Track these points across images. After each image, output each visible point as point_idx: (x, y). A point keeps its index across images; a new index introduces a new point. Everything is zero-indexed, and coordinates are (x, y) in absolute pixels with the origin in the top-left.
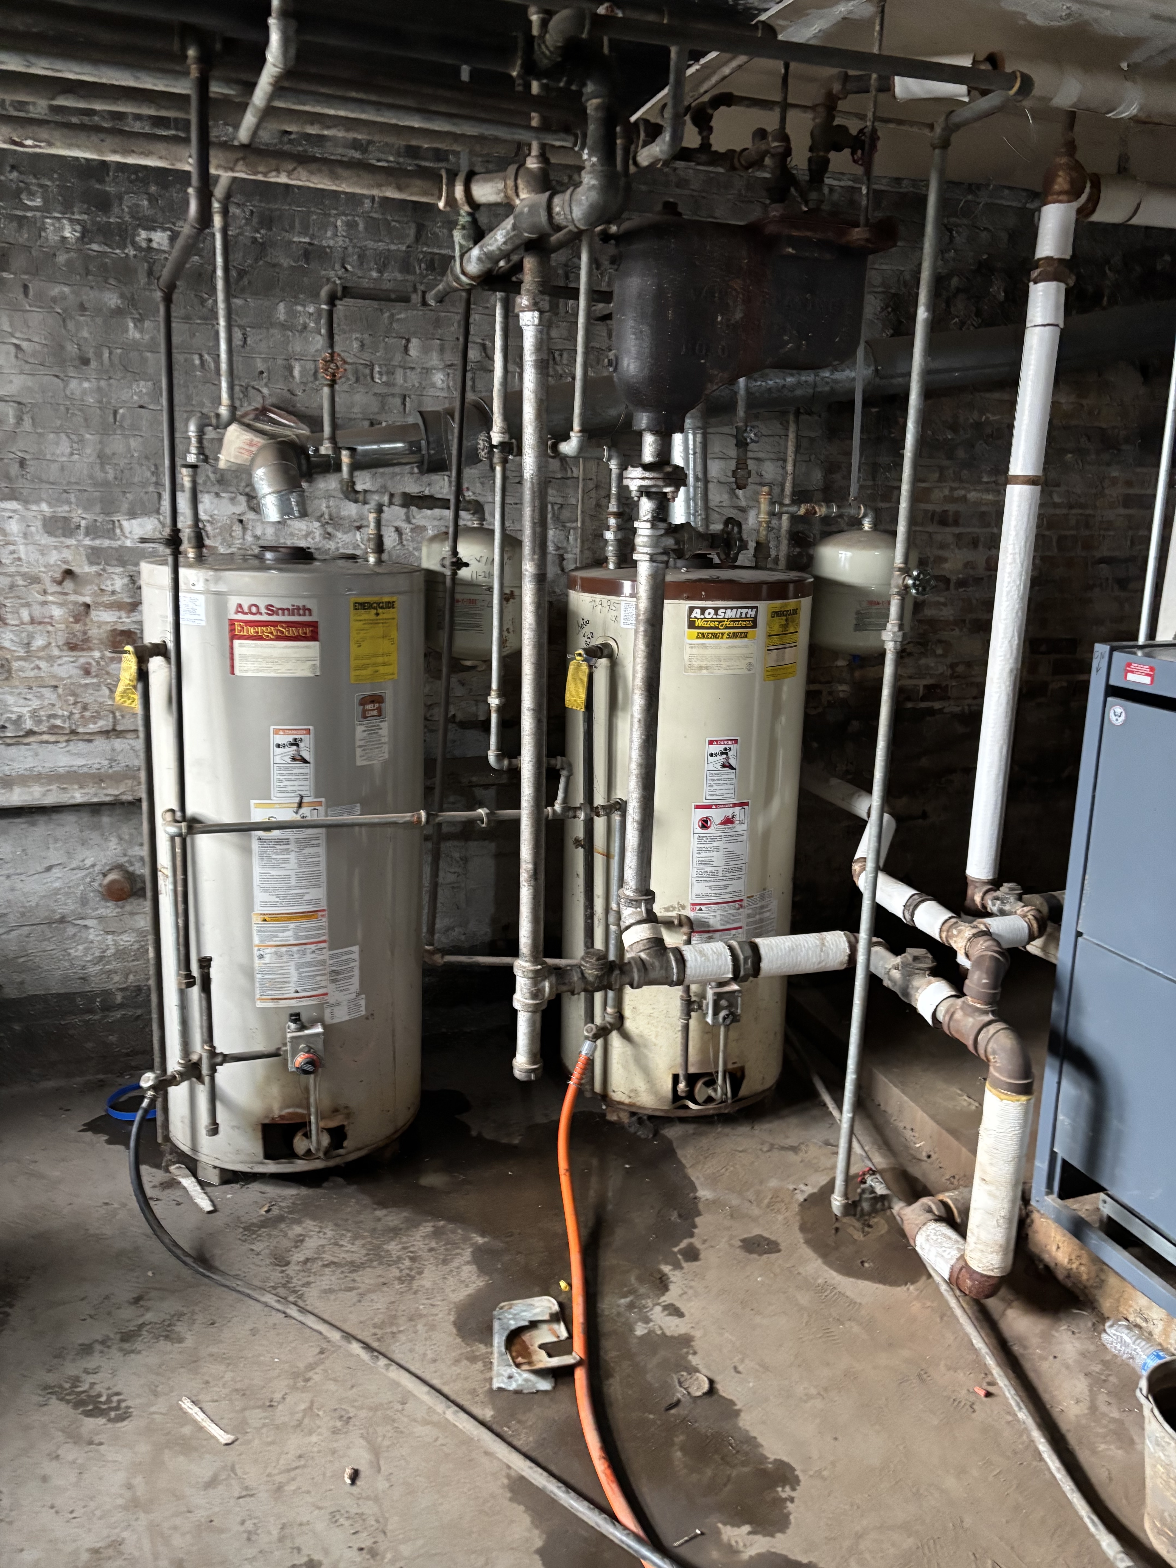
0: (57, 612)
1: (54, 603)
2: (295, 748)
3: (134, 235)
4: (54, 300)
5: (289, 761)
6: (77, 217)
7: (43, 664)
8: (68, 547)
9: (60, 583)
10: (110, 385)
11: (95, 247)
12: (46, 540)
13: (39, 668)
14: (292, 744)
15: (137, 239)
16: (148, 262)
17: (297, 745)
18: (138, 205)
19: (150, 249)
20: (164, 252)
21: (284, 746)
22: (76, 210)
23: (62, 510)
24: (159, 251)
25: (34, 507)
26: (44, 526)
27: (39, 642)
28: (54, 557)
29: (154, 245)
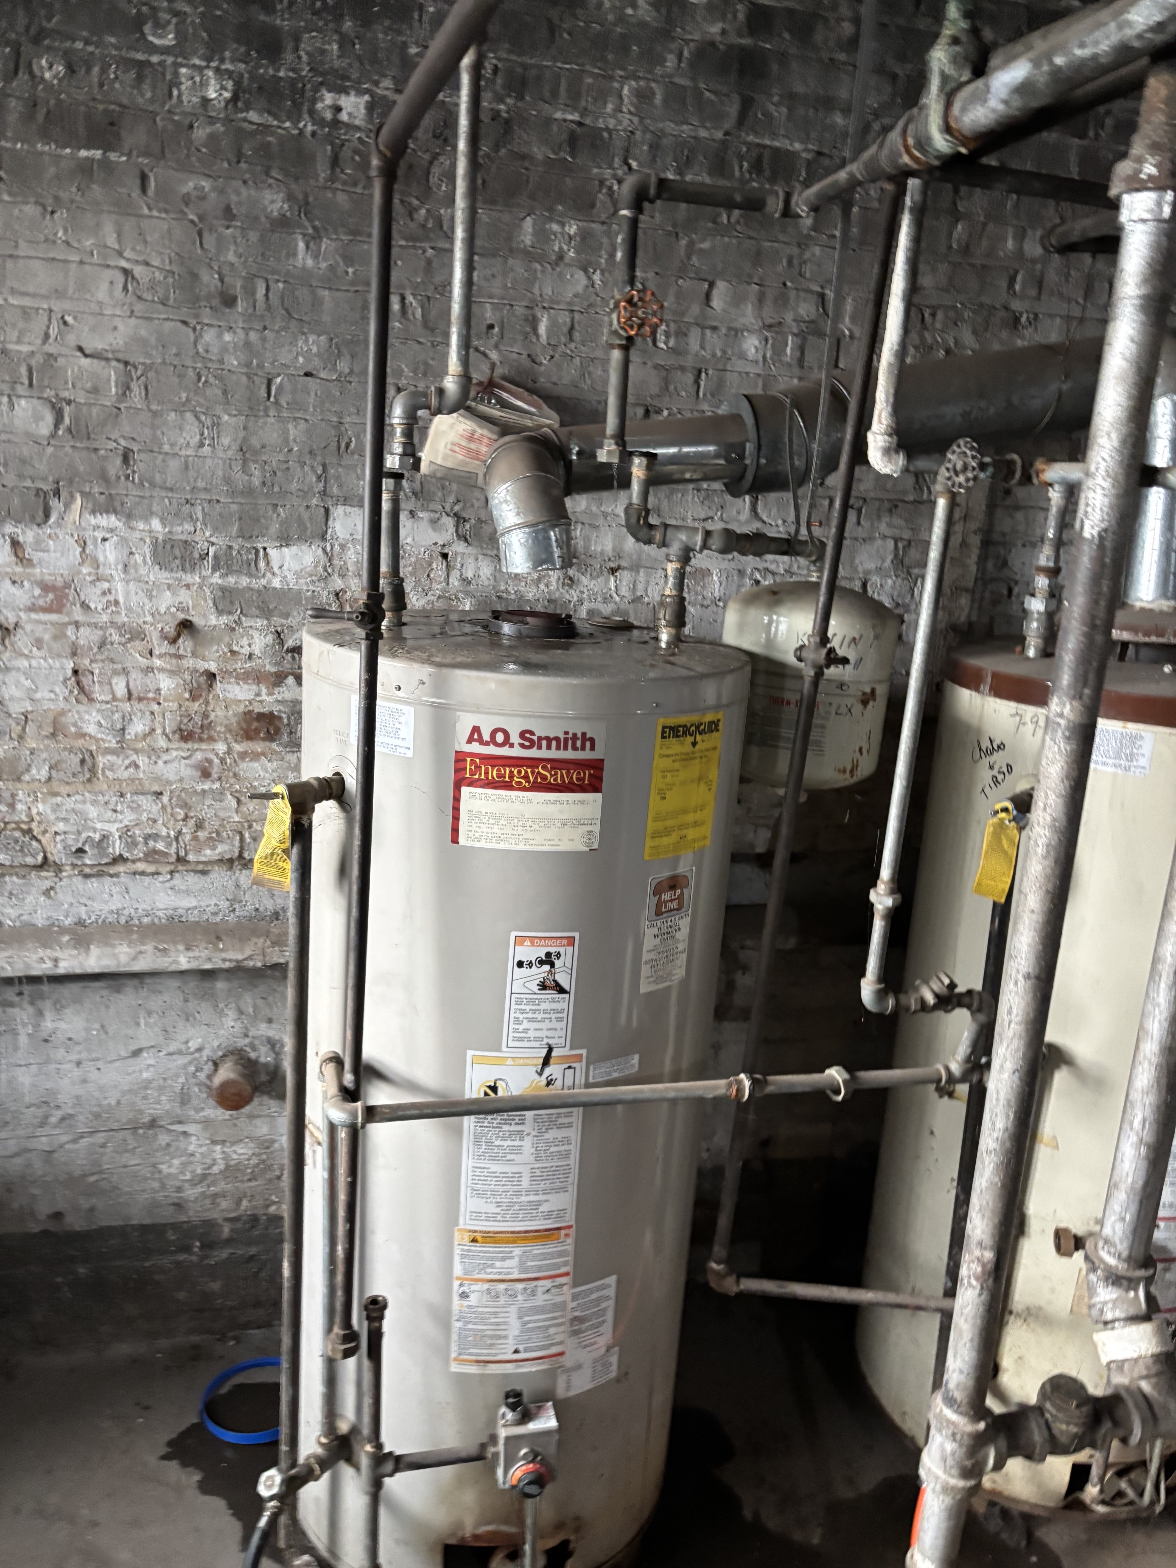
0: (166, 684)
1: (161, 670)
2: (547, 968)
3: (314, 101)
4: (186, 200)
5: (536, 989)
6: (228, 66)
7: (142, 761)
8: (188, 586)
9: (174, 641)
10: (264, 339)
11: (253, 116)
12: (156, 575)
13: (137, 767)
14: (542, 962)
15: (319, 106)
16: (332, 144)
17: (552, 965)
18: (323, 52)
19: (336, 123)
20: (358, 128)
21: (530, 965)
22: (227, 54)
23: (181, 531)
24: (349, 127)
25: (141, 525)
26: (155, 553)
27: (138, 727)
28: (166, 601)
29: (344, 117)
